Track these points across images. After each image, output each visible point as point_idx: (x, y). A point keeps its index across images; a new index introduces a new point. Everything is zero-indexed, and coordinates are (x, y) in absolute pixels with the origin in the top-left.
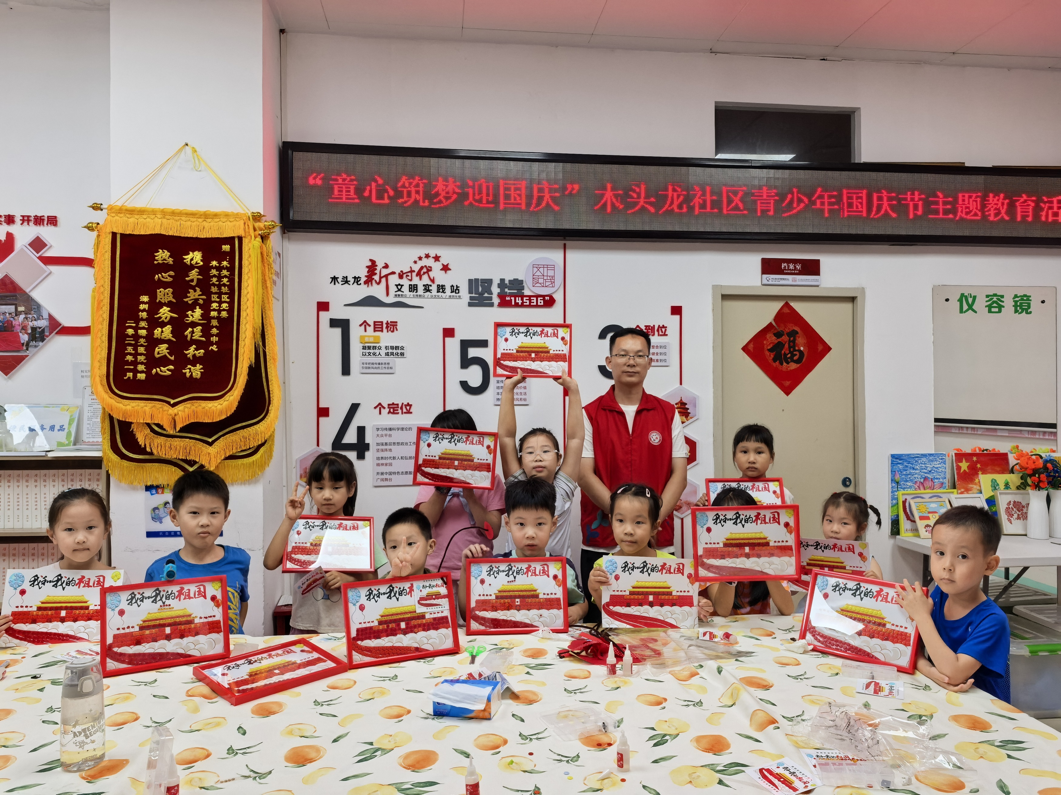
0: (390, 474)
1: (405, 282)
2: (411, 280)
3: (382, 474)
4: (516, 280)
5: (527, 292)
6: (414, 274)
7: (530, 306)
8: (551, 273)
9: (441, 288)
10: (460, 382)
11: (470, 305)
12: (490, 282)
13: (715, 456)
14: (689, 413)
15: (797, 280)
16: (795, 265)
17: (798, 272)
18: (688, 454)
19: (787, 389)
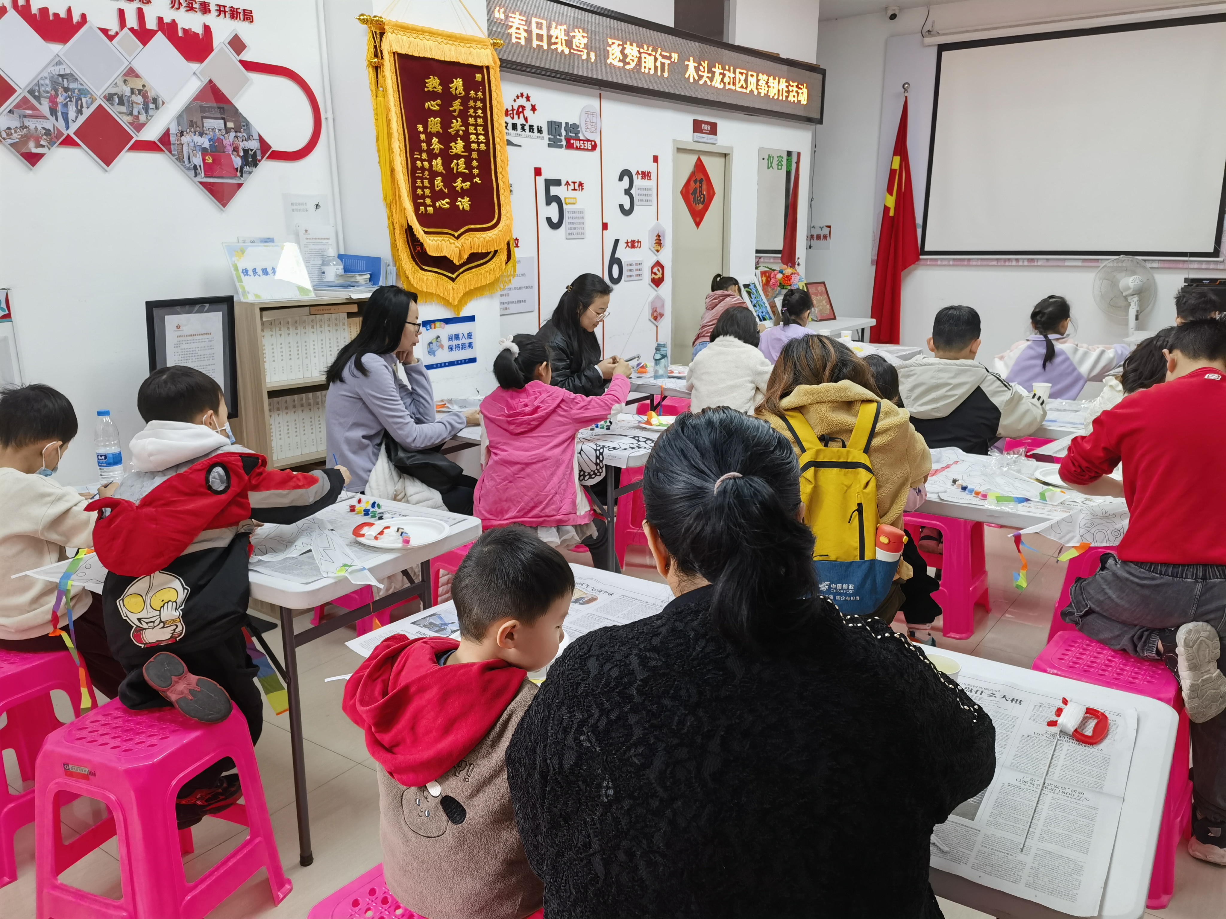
0: (509, 303)
1: (509, 119)
2: (513, 118)
3: (503, 303)
4: (574, 124)
5: (582, 138)
6: (515, 112)
7: (584, 149)
8: (594, 120)
9: (531, 127)
10: (547, 218)
11: (549, 146)
12: (559, 124)
13: (672, 277)
14: (662, 244)
15: (708, 139)
16: (707, 126)
17: (708, 132)
18: (661, 276)
19: (698, 224)
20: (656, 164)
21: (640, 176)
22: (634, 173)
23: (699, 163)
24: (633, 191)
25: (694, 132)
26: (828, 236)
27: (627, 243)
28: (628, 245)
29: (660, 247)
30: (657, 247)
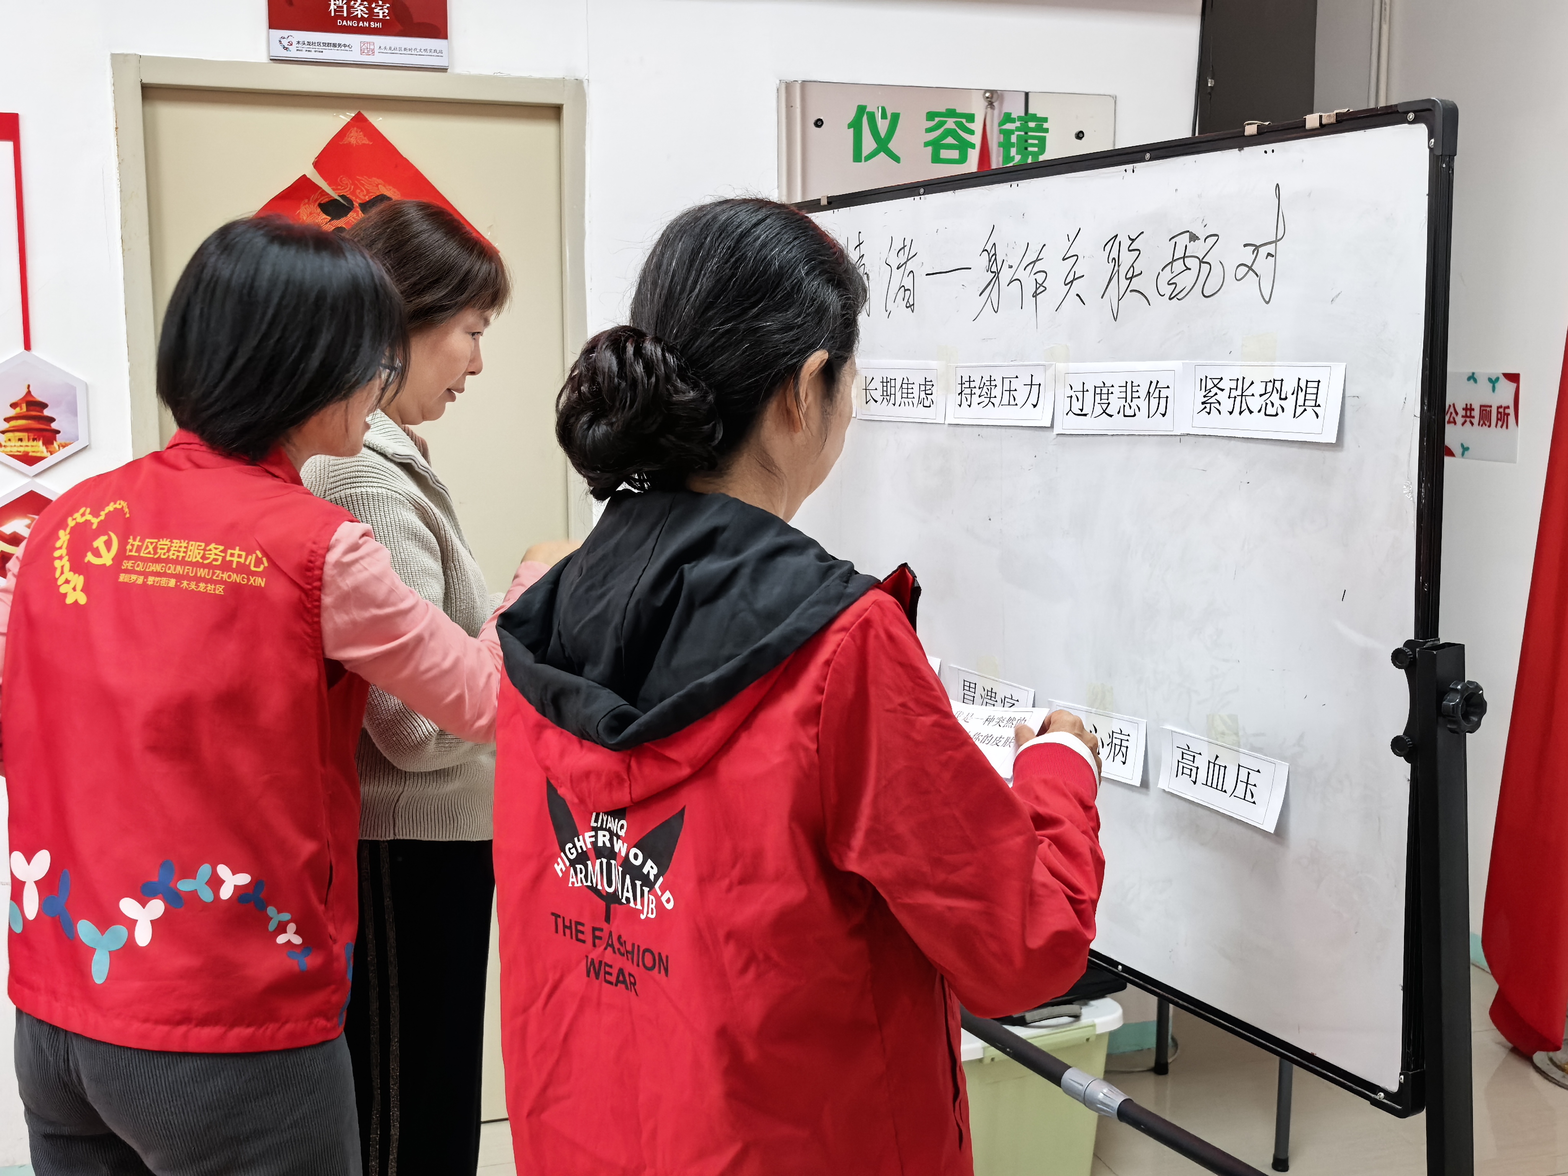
14: (58, 432)
15: (377, 50)
16: (370, 4)
17: (379, 25)
20: (9, 145)
25: (272, 28)
26: (1511, 411)
29: (44, 444)
30: (23, 444)
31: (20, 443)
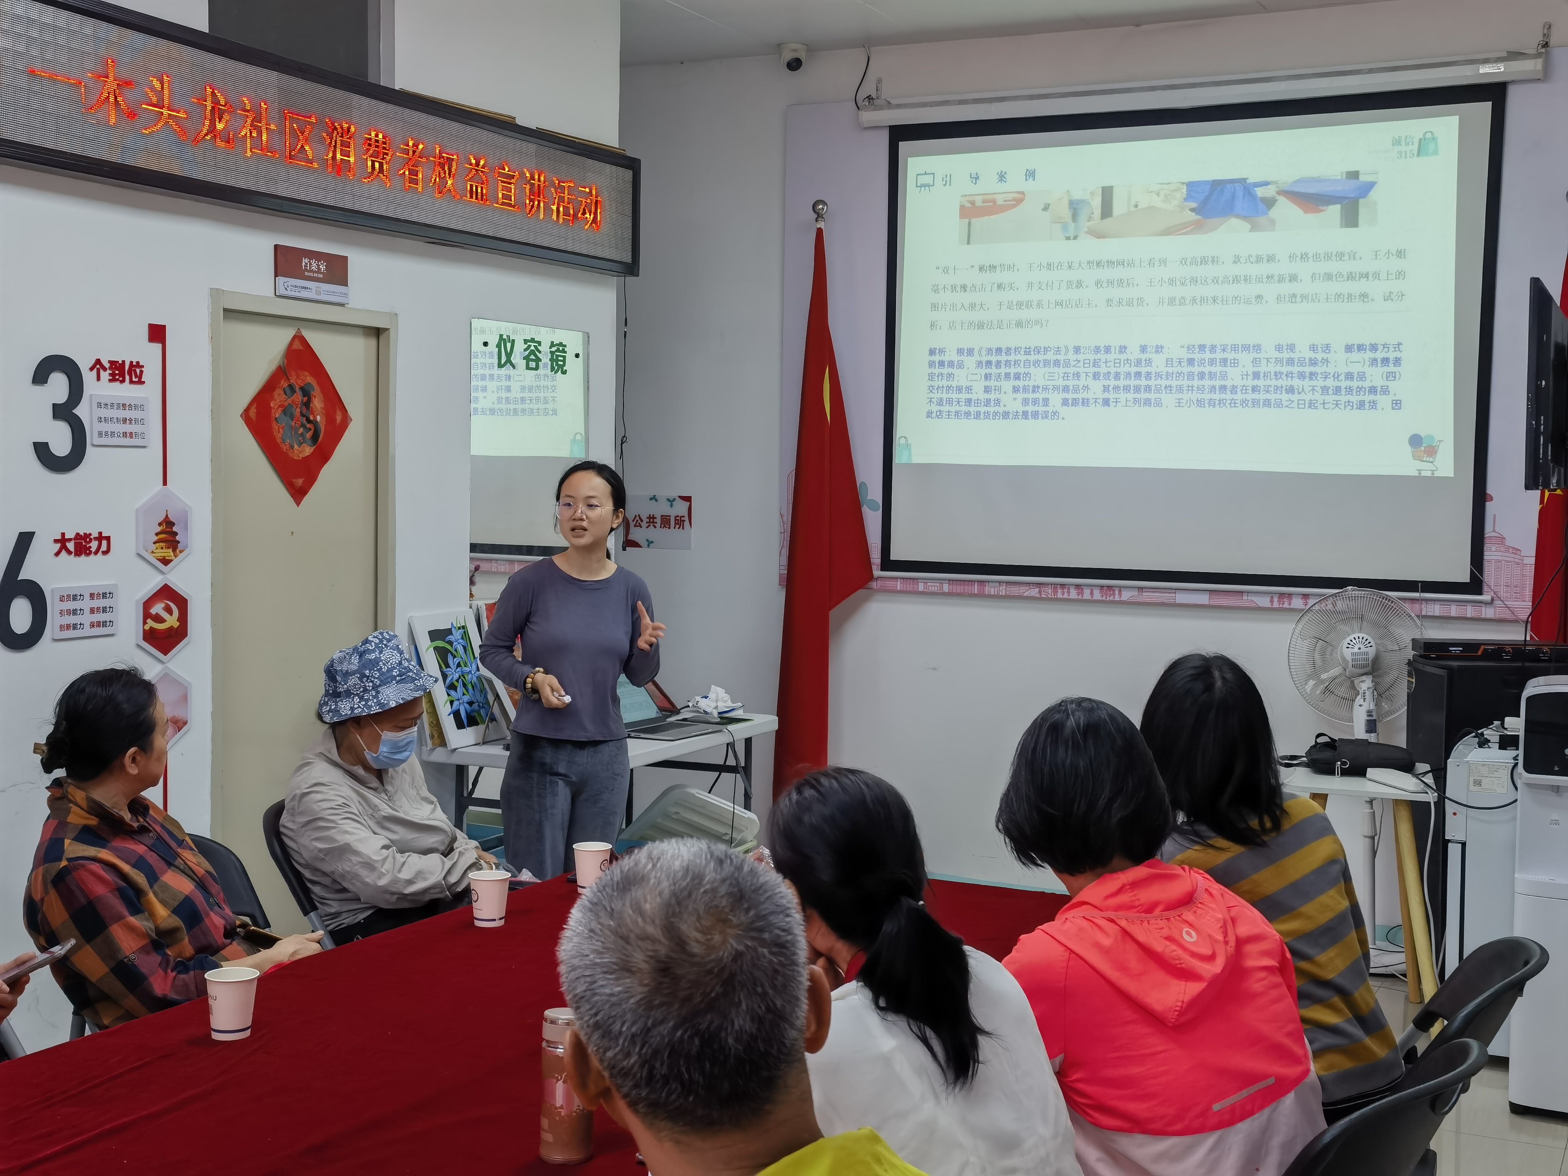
13: (213, 625)
14: (179, 542)
15: (322, 292)
16: (318, 263)
17: (321, 276)
18: (176, 624)
19: (298, 493)
20: (159, 346)
21: (105, 375)
22: (84, 365)
23: (297, 345)
24: (81, 411)
25: (276, 275)
26: (686, 519)
27: (62, 541)
28: (64, 547)
29: (172, 551)
30: (163, 551)
31: (162, 551)
